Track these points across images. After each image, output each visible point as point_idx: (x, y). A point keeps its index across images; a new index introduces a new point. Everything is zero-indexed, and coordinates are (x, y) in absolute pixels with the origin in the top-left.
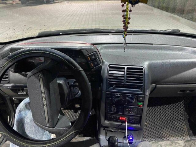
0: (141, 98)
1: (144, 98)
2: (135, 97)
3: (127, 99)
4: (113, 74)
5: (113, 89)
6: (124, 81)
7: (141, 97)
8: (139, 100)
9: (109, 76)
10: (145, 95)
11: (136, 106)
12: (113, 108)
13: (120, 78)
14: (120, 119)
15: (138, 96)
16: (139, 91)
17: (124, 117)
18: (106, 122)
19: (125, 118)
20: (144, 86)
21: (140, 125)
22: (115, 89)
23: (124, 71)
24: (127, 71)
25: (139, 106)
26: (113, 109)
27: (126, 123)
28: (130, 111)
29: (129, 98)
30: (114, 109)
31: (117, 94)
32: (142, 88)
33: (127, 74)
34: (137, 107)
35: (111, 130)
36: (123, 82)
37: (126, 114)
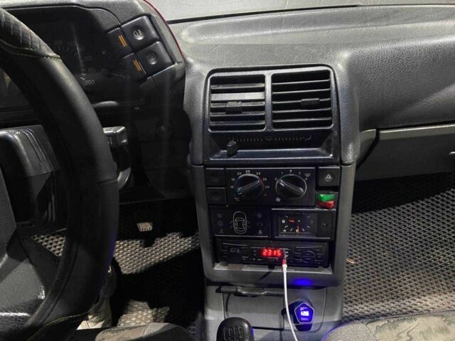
0: (329, 177)
1: (338, 175)
2: (308, 175)
3: (279, 185)
4: (226, 102)
5: (229, 155)
6: (264, 123)
7: (327, 172)
8: (320, 185)
9: (212, 110)
10: (341, 163)
11: (314, 207)
12: (235, 222)
13: (251, 114)
14: (264, 254)
15: (317, 169)
16: (320, 154)
17: (276, 248)
18: (219, 268)
19: (278, 251)
20: (336, 133)
21: (333, 270)
22: (236, 153)
23: (263, 90)
24: (274, 88)
25: (325, 206)
26: (234, 224)
27: (285, 266)
28: (294, 226)
29: (285, 179)
30: (240, 223)
31: (244, 172)
32: (329, 142)
33: (274, 98)
34: (317, 209)
35: (239, 290)
36: (262, 127)
37: (280, 236)
